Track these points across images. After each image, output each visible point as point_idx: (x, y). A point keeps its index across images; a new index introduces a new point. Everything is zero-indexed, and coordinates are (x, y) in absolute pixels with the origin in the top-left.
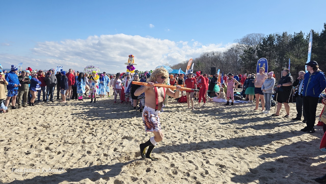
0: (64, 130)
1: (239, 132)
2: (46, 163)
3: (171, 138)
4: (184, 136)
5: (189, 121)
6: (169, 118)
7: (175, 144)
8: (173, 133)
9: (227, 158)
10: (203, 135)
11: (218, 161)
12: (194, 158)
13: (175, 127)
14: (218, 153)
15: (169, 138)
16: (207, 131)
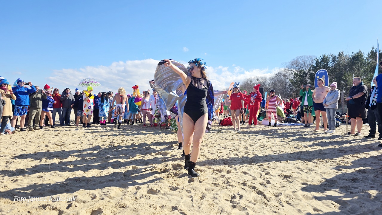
0: (82, 148)
1: (301, 148)
2: (58, 175)
3: (217, 154)
4: (232, 152)
5: (237, 140)
6: (211, 138)
7: (222, 158)
8: (218, 149)
9: (291, 170)
10: (256, 151)
11: (280, 172)
12: (249, 170)
13: (219, 145)
14: (278, 165)
15: (214, 154)
16: (261, 148)
